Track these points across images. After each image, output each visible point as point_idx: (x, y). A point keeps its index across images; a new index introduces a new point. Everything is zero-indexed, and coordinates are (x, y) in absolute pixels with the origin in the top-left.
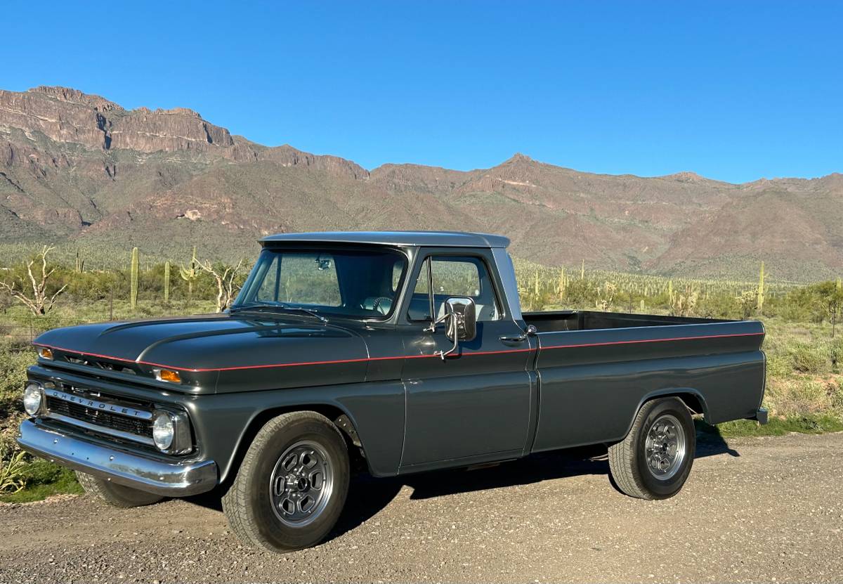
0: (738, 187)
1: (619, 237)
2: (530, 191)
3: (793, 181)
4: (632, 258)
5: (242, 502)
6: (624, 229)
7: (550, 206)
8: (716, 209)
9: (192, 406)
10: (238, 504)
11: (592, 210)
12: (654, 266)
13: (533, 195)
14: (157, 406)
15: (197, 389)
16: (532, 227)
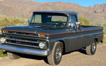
0: (40, 3)
1: (20, 11)
2: (4, 2)
3: (49, 3)
4: (22, 15)
5: (53, 57)
6: (21, 10)
7: (7, 5)
8: (37, 7)
9: (48, 40)
10: (52, 57)
11: (15, 6)
12: (26, 16)
13: (4, 3)
14: (38, 41)
15: (48, 38)
16: (4, 9)
